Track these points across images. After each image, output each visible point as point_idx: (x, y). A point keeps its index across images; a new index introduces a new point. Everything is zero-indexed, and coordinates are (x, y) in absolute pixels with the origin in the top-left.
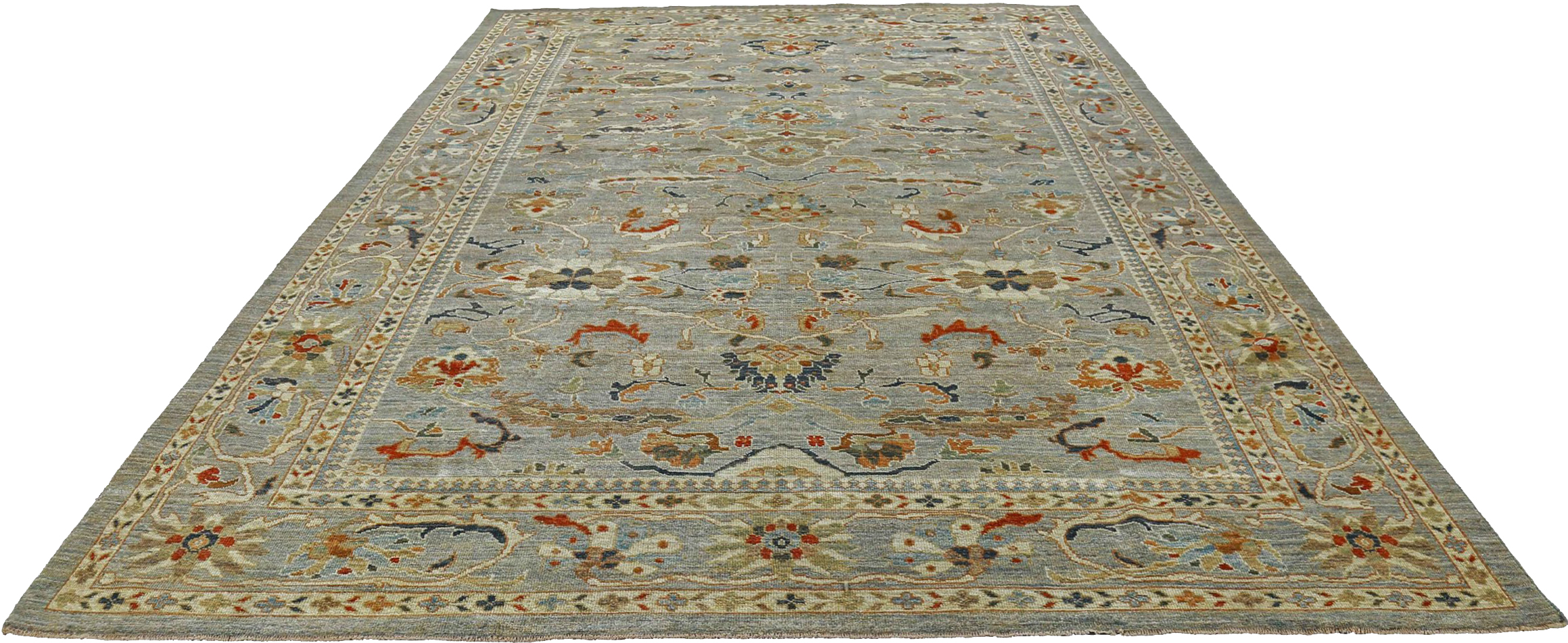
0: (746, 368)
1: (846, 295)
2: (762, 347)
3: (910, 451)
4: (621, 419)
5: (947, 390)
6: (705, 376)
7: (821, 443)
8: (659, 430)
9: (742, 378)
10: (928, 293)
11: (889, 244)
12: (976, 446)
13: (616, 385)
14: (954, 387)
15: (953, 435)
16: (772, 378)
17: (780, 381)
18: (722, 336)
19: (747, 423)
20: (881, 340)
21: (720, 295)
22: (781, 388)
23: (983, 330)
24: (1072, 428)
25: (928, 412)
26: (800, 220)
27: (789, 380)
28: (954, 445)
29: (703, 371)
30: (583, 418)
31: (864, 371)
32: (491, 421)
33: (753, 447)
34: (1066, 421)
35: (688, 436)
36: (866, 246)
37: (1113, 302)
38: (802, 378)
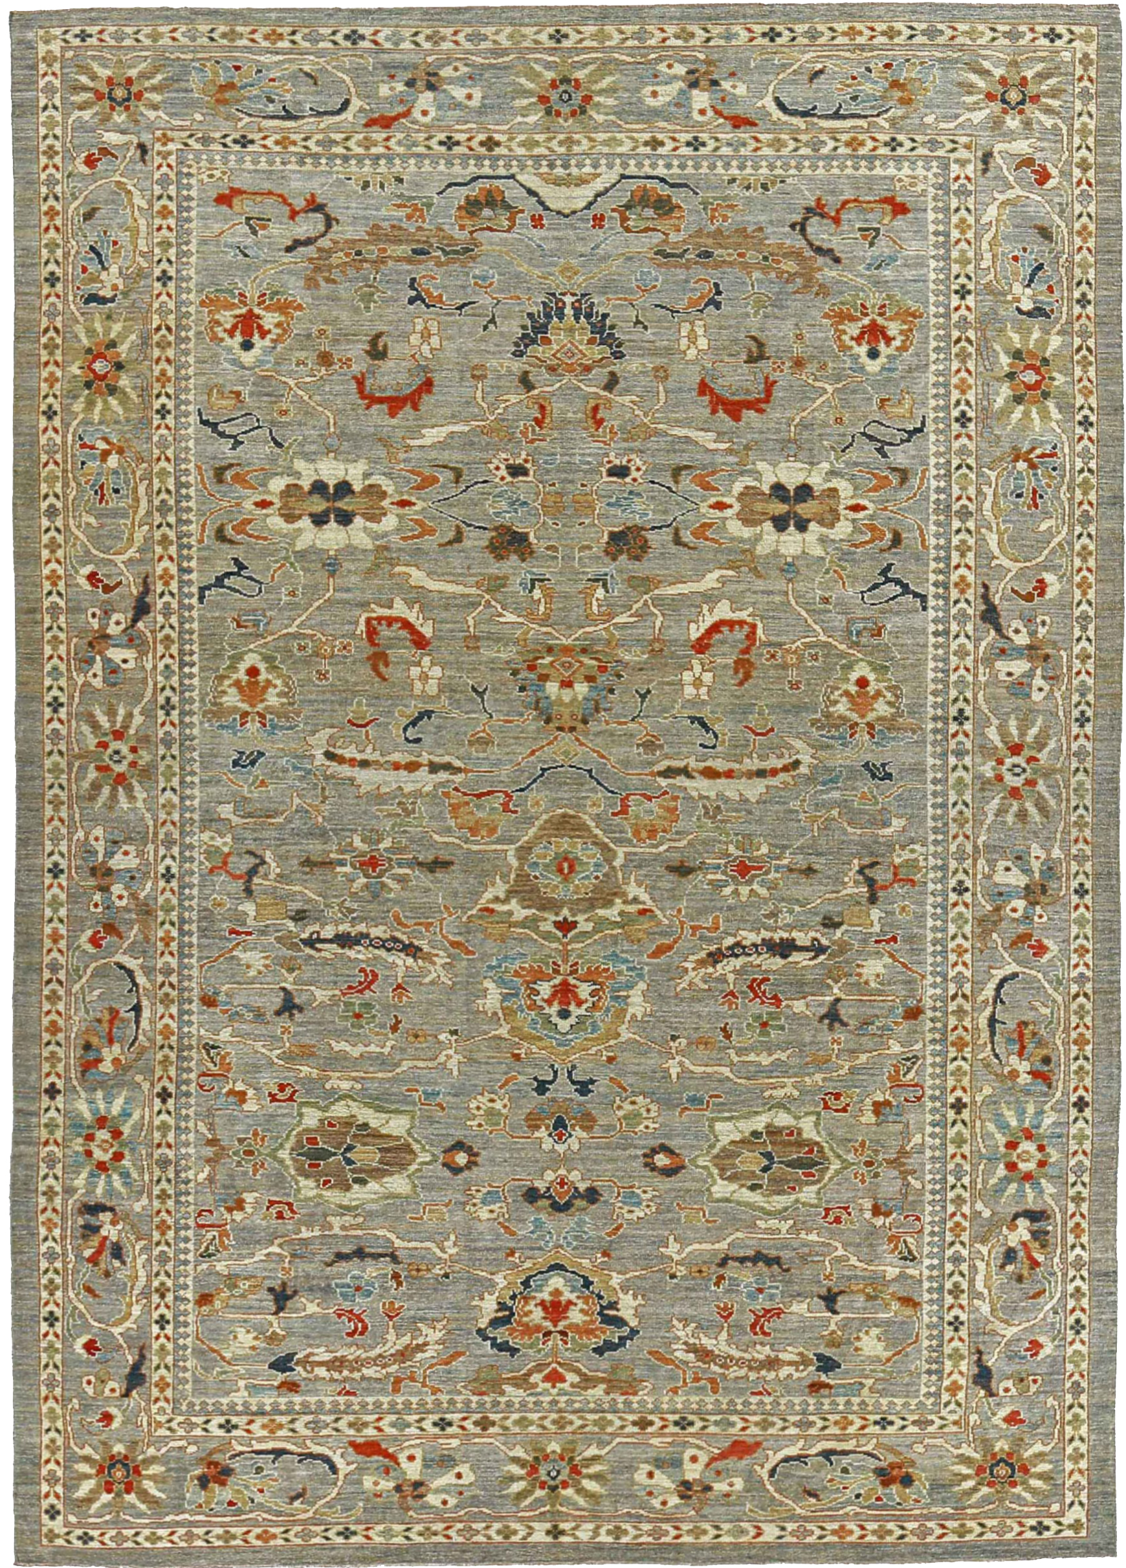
0: (601, 333)
1: (503, 472)
2: (588, 369)
3: (460, 208)
4: (708, 255)
5: (418, 297)
6: (638, 322)
7: (533, 218)
8: (673, 237)
9: (605, 316)
10: (418, 474)
11: (451, 588)
12: (402, 213)
13: (718, 306)
14: (411, 301)
15: (420, 228)
16: (577, 319)
17: (568, 311)
18: (627, 391)
19: (597, 246)
20: (473, 382)
21: (634, 474)
22: (568, 299)
23: (373, 400)
24: (316, 239)
25: (439, 264)
26: (550, 650)
27: (561, 316)
28: (422, 216)
29: (640, 328)
30: (741, 255)
31: (491, 327)
32: (819, 250)
33: (590, 213)
34: (320, 250)
35: (647, 230)
36: (478, 585)
37: (230, 453)
38: (548, 316)
